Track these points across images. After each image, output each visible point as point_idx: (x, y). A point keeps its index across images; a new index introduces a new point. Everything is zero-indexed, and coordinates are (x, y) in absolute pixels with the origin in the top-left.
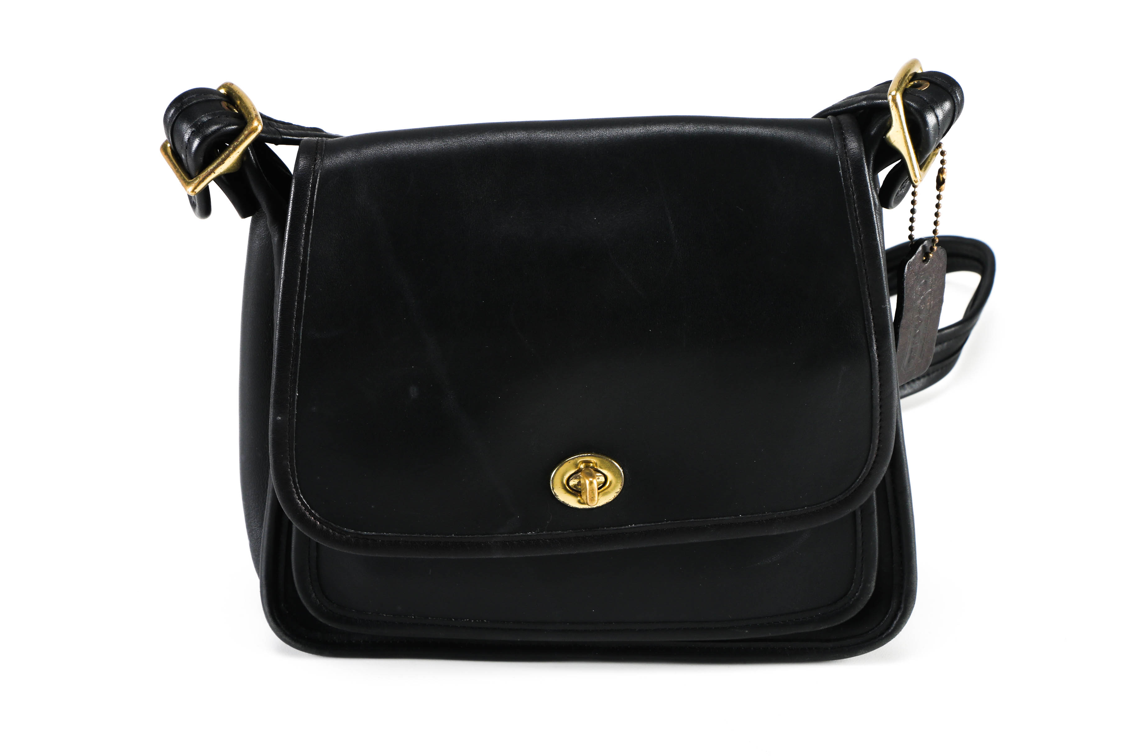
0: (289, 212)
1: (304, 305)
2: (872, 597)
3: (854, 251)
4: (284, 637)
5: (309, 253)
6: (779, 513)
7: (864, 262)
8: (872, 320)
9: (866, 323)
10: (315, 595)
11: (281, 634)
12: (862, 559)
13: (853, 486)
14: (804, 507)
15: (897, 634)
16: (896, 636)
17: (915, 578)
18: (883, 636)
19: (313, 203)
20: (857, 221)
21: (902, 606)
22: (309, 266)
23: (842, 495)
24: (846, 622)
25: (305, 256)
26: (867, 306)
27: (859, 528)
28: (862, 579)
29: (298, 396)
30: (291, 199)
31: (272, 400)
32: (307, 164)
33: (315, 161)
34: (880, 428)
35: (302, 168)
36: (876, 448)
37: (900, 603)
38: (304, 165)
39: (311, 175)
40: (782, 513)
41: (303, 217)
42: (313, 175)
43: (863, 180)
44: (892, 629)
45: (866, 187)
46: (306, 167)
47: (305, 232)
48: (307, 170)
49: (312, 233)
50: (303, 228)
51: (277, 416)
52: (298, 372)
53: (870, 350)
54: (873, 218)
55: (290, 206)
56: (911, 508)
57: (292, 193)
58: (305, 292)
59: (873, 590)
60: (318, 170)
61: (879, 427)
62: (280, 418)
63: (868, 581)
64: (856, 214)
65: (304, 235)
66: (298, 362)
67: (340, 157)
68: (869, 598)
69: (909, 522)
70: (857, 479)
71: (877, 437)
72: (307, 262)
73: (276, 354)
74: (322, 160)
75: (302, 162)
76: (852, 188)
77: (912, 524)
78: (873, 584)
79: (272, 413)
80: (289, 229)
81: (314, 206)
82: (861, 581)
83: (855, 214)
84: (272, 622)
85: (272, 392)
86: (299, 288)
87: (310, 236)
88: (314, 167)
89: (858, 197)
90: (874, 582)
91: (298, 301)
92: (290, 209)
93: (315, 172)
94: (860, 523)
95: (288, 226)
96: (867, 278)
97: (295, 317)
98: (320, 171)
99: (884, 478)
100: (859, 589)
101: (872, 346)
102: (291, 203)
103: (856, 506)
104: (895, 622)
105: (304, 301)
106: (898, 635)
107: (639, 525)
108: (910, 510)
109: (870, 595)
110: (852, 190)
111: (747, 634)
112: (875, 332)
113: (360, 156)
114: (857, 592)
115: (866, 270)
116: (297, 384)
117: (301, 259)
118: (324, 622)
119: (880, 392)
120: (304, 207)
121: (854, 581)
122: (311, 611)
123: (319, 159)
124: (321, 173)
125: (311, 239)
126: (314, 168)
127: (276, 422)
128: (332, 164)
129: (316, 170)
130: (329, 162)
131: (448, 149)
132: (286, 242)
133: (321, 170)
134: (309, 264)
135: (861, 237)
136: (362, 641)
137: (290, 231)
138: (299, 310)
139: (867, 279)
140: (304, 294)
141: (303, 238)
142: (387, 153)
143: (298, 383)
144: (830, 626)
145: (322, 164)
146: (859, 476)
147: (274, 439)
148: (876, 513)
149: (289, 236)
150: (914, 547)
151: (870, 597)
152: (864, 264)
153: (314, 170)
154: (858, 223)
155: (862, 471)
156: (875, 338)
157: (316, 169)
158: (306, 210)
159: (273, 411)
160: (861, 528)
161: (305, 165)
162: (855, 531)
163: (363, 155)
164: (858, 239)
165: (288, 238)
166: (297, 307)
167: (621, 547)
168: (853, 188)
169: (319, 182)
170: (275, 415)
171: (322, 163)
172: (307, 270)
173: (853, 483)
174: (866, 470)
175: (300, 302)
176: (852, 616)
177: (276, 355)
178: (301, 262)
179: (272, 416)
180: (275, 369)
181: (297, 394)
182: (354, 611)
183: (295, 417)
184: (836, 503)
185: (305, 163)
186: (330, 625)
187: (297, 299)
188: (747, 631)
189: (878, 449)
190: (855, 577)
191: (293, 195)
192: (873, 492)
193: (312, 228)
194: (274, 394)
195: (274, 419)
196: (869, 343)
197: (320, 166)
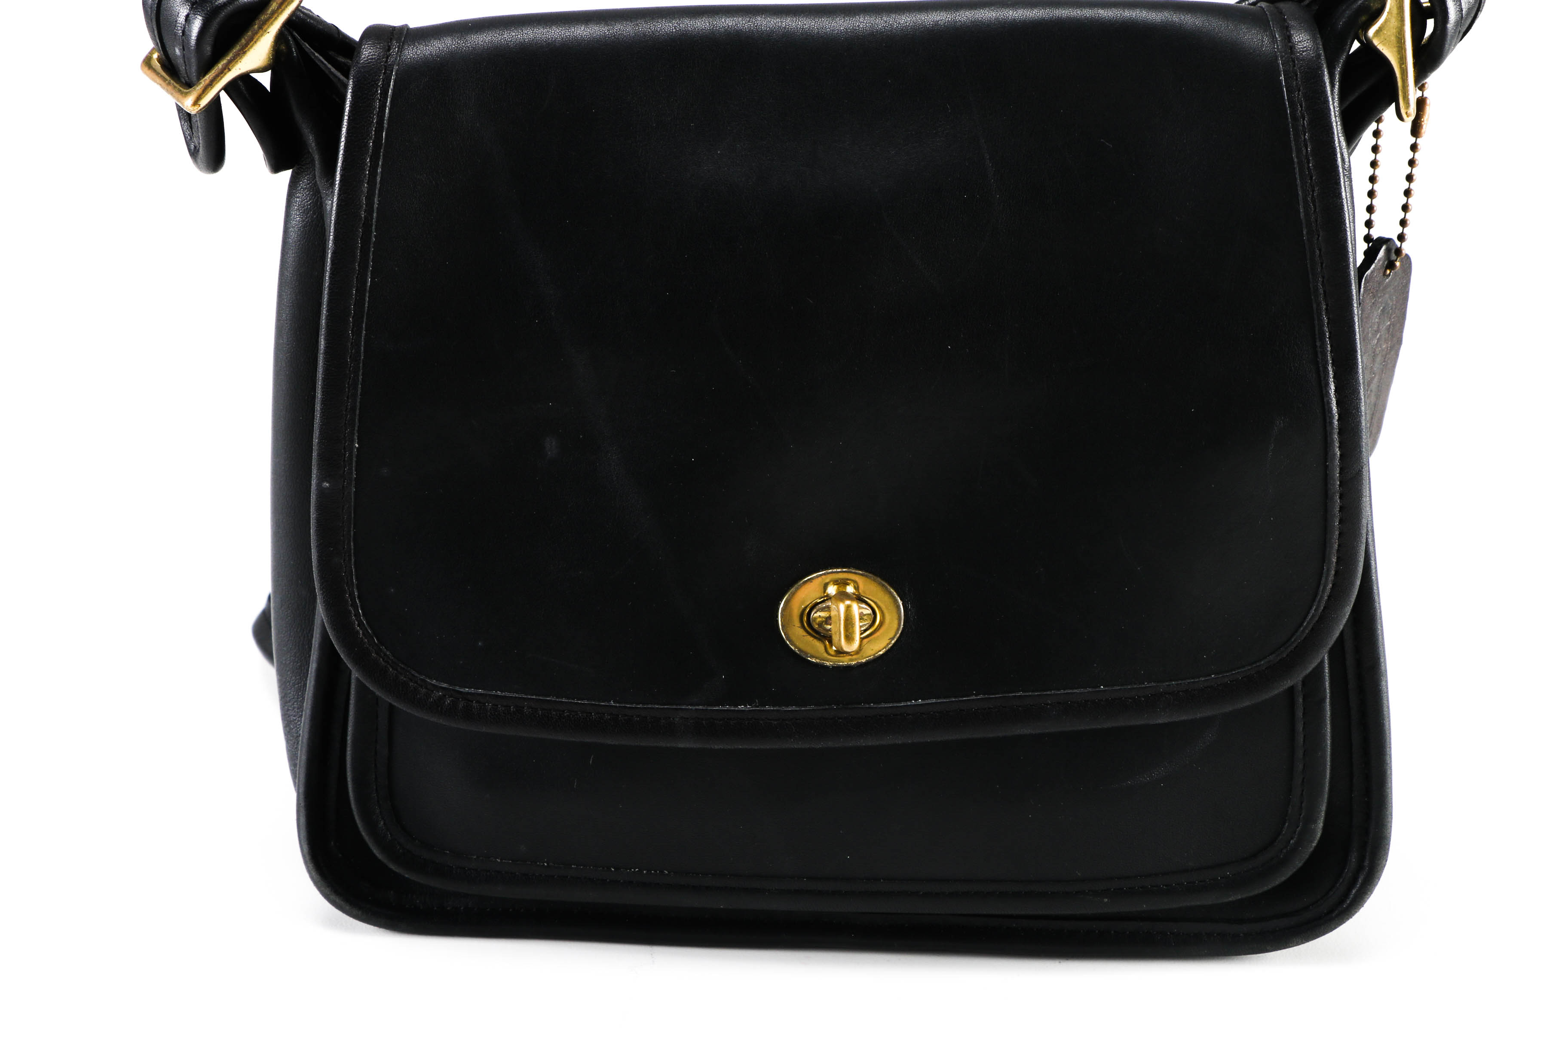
0: (342, 136)
1: (367, 295)
2: (1316, 847)
3: (1302, 215)
4: (333, 897)
5: (376, 206)
6: (1167, 683)
7: (1319, 236)
8: (1327, 340)
9: (1318, 344)
10: (385, 824)
11: (328, 891)
12: (1303, 781)
13: (1293, 640)
14: (1210, 675)
15: (1356, 912)
16: (1353, 915)
17: (1390, 816)
18: (1334, 915)
19: (384, 120)
20: (1308, 163)
21: (1366, 863)
22: (376, 229)
23: (1274, 655)
24: (1274, 889)
25: (369, 211)
26: (1320, 315)
27: (1300, 727)
28: (1302, 816)
29: (358, 449)
30: (346, 114)
31: (315, 454)
32: (375, 55)
33: (389, 50)
34: (1340, 534)
35: (366, 61)
36: (1333, 572)
37: (1361, 859)
38: (369, 56)
39: (381, 73)
40: (1173, 684)
41: (367, 144)
42: (384, 73)
43: (1320, 91)
44: (1348, 902)
45: (1325, 103)
46: (372, 59)
47: (369, 171)
48: (373, 65)
49: (382, 172)
50: (366, 164)
51: (323, 481)
52: (358, 408)
53: (1324, 392)
54: (1337, 157)
55: (344, 126)
56: (1385, 694)
57: (347, 102)
58: (369, 274)
59: (1319, 835)
60: (392, 65)
61: (1337, 533)
62: (327, 485)
63: (1311, 819)
64: (1307, 150)
65: (367, 176)
66: (358, 391)
67: (431, 46)
68: (1312, 849)
69: (1383, 719)
70: (1300, 627)
71: (1335, 551)
72: (372, 221)
73: (320, 376)
74: (401, 49)
75: (366, 51)
76: (1301, 106)
77: (1387, 723)
78: (1321, 824)
79: (315, 476)
80: (342, 164)
81: (386, 125)
82: (1299, 818)
83: (1304, 151)
84: (314, 870)
85: (316, 441)
86: (359, 265)
87: (378, 179)
88: (387, 60)
89: (1311, 122)
90: (1322, 821)
91: (357, 287)
92: (344, 130)
93: (388, 69)
94: (1302, 717)
95: (340, 159)
96: (1322, 264)
97: (353, 315)
98: (396, 67)
99: (1342, 633)
100: (1295, 832)
101: (1327, 384)
102: (345, 121)
103: (1296, 679)
104: (1354, 891)
105: (368, 288)
106: (1358, 913)
107: (929, 701)
108: (1385, 698)
109: (1314, 844)
110: (1302, 110)
111: (1107, 905)
112: (1333, 360)
113: (465, 44)
114: (1292, 838)
115: (1320, 250)
116: (356, 428)
117: (363, 216)
118: (397, 871)
119: (1341, 469)
120: (368, 128)
121: (1287, 818)
122: (376, 852)
123: (396, 47)
124: (397, 70)
125: (380, 183)
126: (386, 62)
127: (321, 492)
128: (416, 56)
129: (390, 65)
130: (412, 54)
131: (614, 36)
132: (337, 186)
133: (398, 65)
134: (376, 225)
135: (1313, 191)
136: (462, 908)
137: (344, 169)
138: (360, 302)
139: (1322, 266)
140: (367, 275)
141: (366, 181)
142: (511, 41)
143: (359, 427)
144: (1244, 896)
145: (400, 56)
146: (1303, 622)
147: (318, 521)
148: (1328, 700)
149: (342, 176)
150: (1389, 762)
151: (1313, 847)
152: (1318, 239)
153: (385, 64)
154: (1309, 167)
155: (1308, 613)
156: (1333, 371)
157: (390, 63)
158: (372, 133)
159: (317, 472)
160: (1302, 725)
161: (371, 57)
162: (1293, 730)
163: (470, 42)
164: (1309, 194)
165: (341, 181)
166: (356, 299)
167: (899, 740)
168: (1304, 105)
169: (394, 86)
170: (320, 481)
171: (399, 54)
172: (373, 235)
173: (1293, 635)
174: (1315, 610)
175: (361, 290)
176: (1283, 879)
177: (321, 378)
178: (363, 222)
179: (315, 481)
180: (319, 402)
181: (357, 446)
182: (448, 852)
183: (354, 482)
184: (1264, 669)
185: (370, 52)
186: (406, 876)
187: (355, 285)
188: (1106, 900)
189: (1336, 573)
190: (1290, 812)
191: (350, 106)
192: (1324, 657)
193: (382, 165)
194: (317, 444)
195: (319, 485)
196: (1322, 379)
197: (396, 59)
